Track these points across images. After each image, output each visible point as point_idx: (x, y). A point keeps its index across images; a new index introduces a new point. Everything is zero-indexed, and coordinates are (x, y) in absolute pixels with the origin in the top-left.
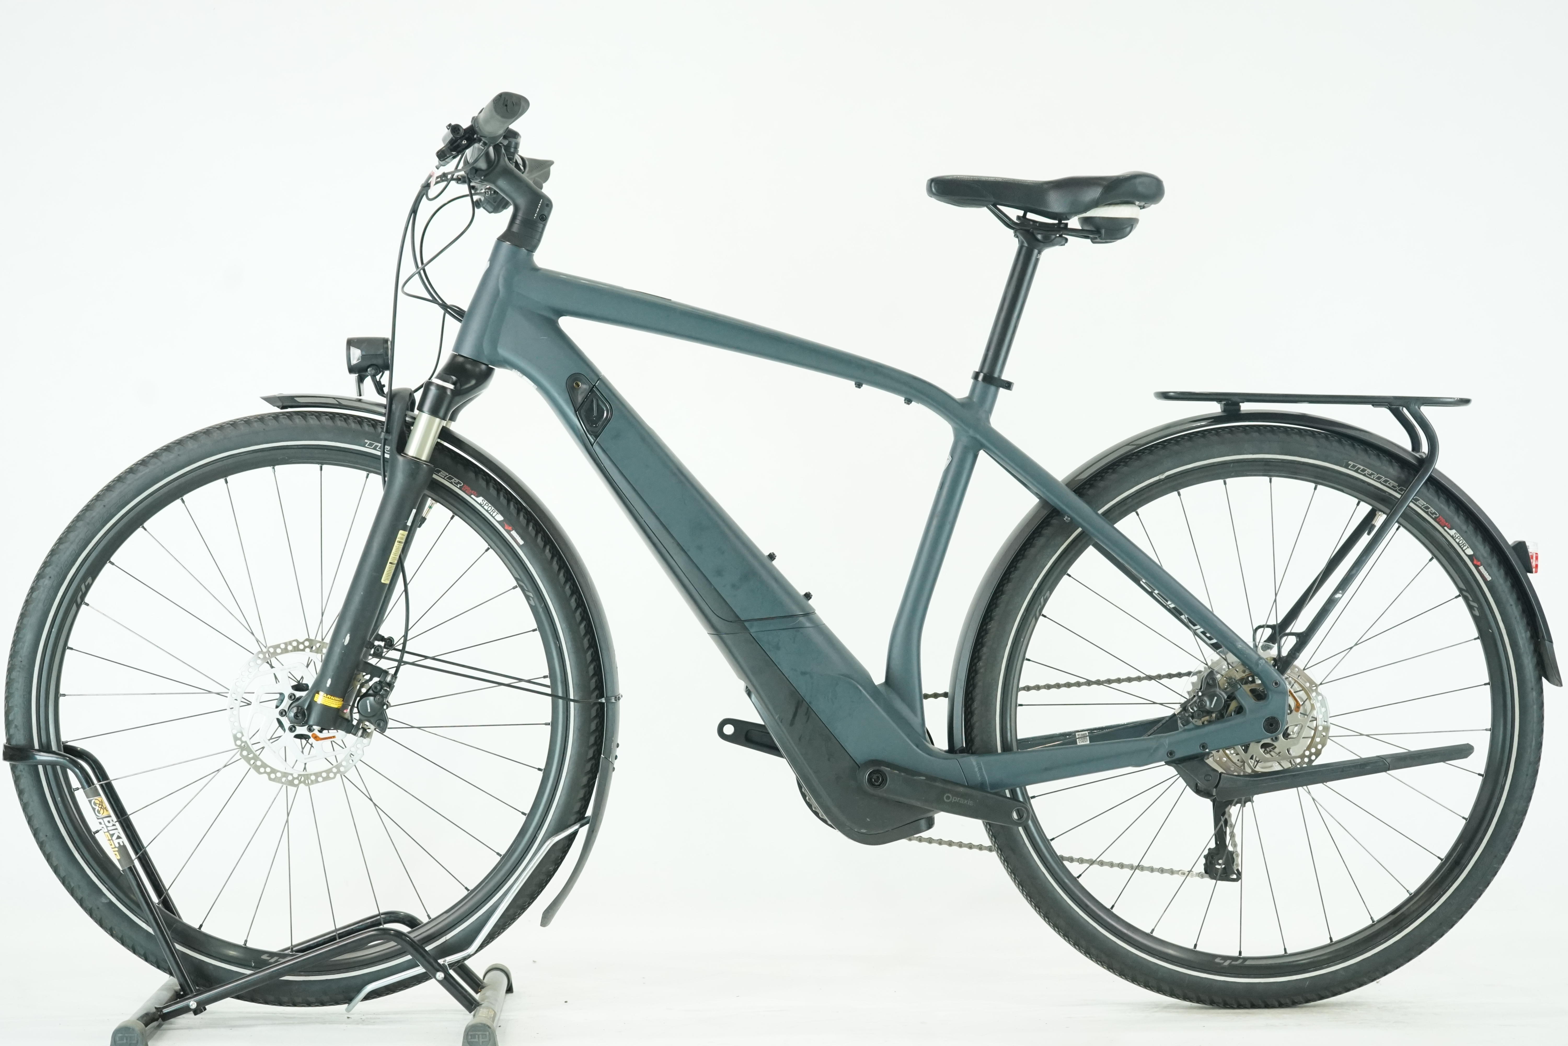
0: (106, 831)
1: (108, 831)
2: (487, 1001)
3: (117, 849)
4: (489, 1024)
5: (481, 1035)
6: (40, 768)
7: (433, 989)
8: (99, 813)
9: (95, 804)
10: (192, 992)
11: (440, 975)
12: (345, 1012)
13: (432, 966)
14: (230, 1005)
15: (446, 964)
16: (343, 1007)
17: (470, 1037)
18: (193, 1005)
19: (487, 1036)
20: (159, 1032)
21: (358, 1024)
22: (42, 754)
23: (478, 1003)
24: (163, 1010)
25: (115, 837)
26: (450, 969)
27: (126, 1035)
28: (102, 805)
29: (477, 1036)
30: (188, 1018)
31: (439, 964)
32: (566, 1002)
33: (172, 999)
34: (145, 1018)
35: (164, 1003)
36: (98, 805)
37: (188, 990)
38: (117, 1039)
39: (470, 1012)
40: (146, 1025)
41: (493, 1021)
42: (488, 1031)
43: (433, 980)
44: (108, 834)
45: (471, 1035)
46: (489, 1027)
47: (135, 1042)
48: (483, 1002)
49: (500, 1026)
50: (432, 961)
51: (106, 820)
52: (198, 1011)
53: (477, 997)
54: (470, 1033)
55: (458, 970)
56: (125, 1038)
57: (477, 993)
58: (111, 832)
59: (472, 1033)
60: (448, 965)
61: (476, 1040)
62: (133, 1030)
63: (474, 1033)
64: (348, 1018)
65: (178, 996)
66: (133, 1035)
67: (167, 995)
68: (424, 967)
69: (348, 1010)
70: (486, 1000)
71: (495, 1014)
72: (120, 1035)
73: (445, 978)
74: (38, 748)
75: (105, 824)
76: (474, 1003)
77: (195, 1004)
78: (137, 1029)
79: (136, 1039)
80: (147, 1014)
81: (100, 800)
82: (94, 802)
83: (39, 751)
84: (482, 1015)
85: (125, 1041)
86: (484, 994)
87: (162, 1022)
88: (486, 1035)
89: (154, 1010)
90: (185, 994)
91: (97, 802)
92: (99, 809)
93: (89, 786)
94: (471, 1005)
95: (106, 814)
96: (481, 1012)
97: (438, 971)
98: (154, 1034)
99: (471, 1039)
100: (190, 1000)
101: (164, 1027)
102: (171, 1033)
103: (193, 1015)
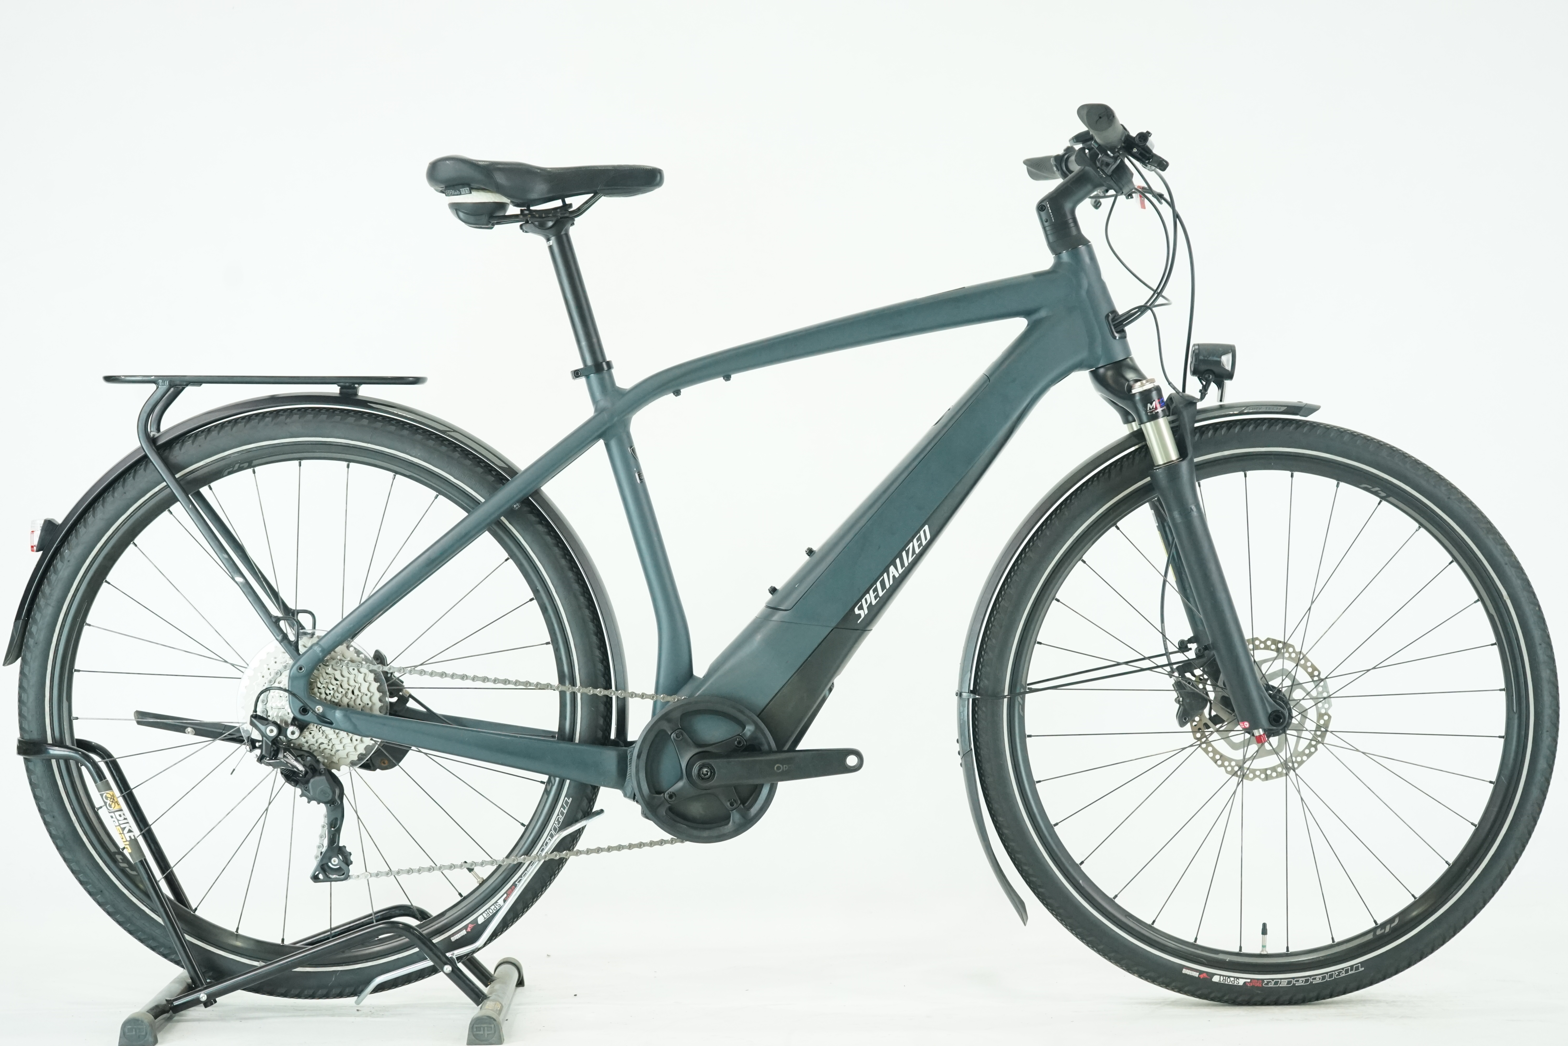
0: (118, 824)
1: (120, 825)
2: (495, 995)
3: (128, 843)
4: (494, 1017)
5: (486, 1028)
6: (54, 762)
7: (441, 982)
8: (111, 807)
9: (107, 798)
10: (202, 984)
11: (448, 968)
12: (354, 1004)
13: (440, 959)
14: (241, 997)
15: (454, 957)
16: (352, 1000)
17: (475, 1030)
18: (203, 998)
19: (493, 1029)
20: (169, 1025)
21: (367, 1016)
22: (57, 748)
23: (486, 996)
24: (174, 1003)
25: (126, 831)
26: (458, 962)
27: (135, 1027)
28: (114, 799)
29: (482, 1029)
30: (198, 1011)
31: (447, 958)
32: (575, 995)
33: (183, 992)
34: (155, 1010)
35: (176, 995)
36: (109, 799)
37: (198, 982)
38: (126, 1030)
39: (478, 1005)
40: (156, 1017)
41: (499, 1014)
42: (493, 1024)
43: (442, 973)
44: (119, 827)
45: (476, 1028)
46: (495, 1020)
47: (144, 1033)
48: (490, 995)
49: (507, 1020)
50: (440, 954)
51: (117, 814)
52: (209, 1004)
53: (485, 990)
54: (475, 1026)
55: (468, 963)
56: (134, 1030)
57: (486, 986)
58: (123, 826)
59: (477, 1026)
60: (456, 958)
61: (482, 1032)
62: (142, 1021)
63: (479, 1026)
64: (358, 1010)
65: (191, 988)
66: (141, 1027)
67: (179, 988)
68: (432, 960)
69: (357, 1003)
70: (495, 993)
71: (502, 1007)
72: (130, 1027)
73: (453, 971)
74: (51, 743)
75: (116, 818)
76: (481, 996)
77: (206, 996)
78: (146, 1021)
79: (145, 1031)
80: (157, 1007)
81: (112, 794)
82: (106, 796)
83: (54, 745)
84: (489, 1007)
85: (134, 1033)
86: (494, 987)
87: (174, 1015)
88: (491, 1027)
89: (165, 1002)
90: (196, 987)
91: (109, 796)
92: (111, 803)
93: (101, 780)
94: (478, 997)
95: (117, 808)
96: (487, 1005)
97: (446, 964)
98: (165, 1026)
99: (477, 1031)
100: (200, 993)
101: (176, 1018)
102: (182, 1025)
103: (204, 1007)
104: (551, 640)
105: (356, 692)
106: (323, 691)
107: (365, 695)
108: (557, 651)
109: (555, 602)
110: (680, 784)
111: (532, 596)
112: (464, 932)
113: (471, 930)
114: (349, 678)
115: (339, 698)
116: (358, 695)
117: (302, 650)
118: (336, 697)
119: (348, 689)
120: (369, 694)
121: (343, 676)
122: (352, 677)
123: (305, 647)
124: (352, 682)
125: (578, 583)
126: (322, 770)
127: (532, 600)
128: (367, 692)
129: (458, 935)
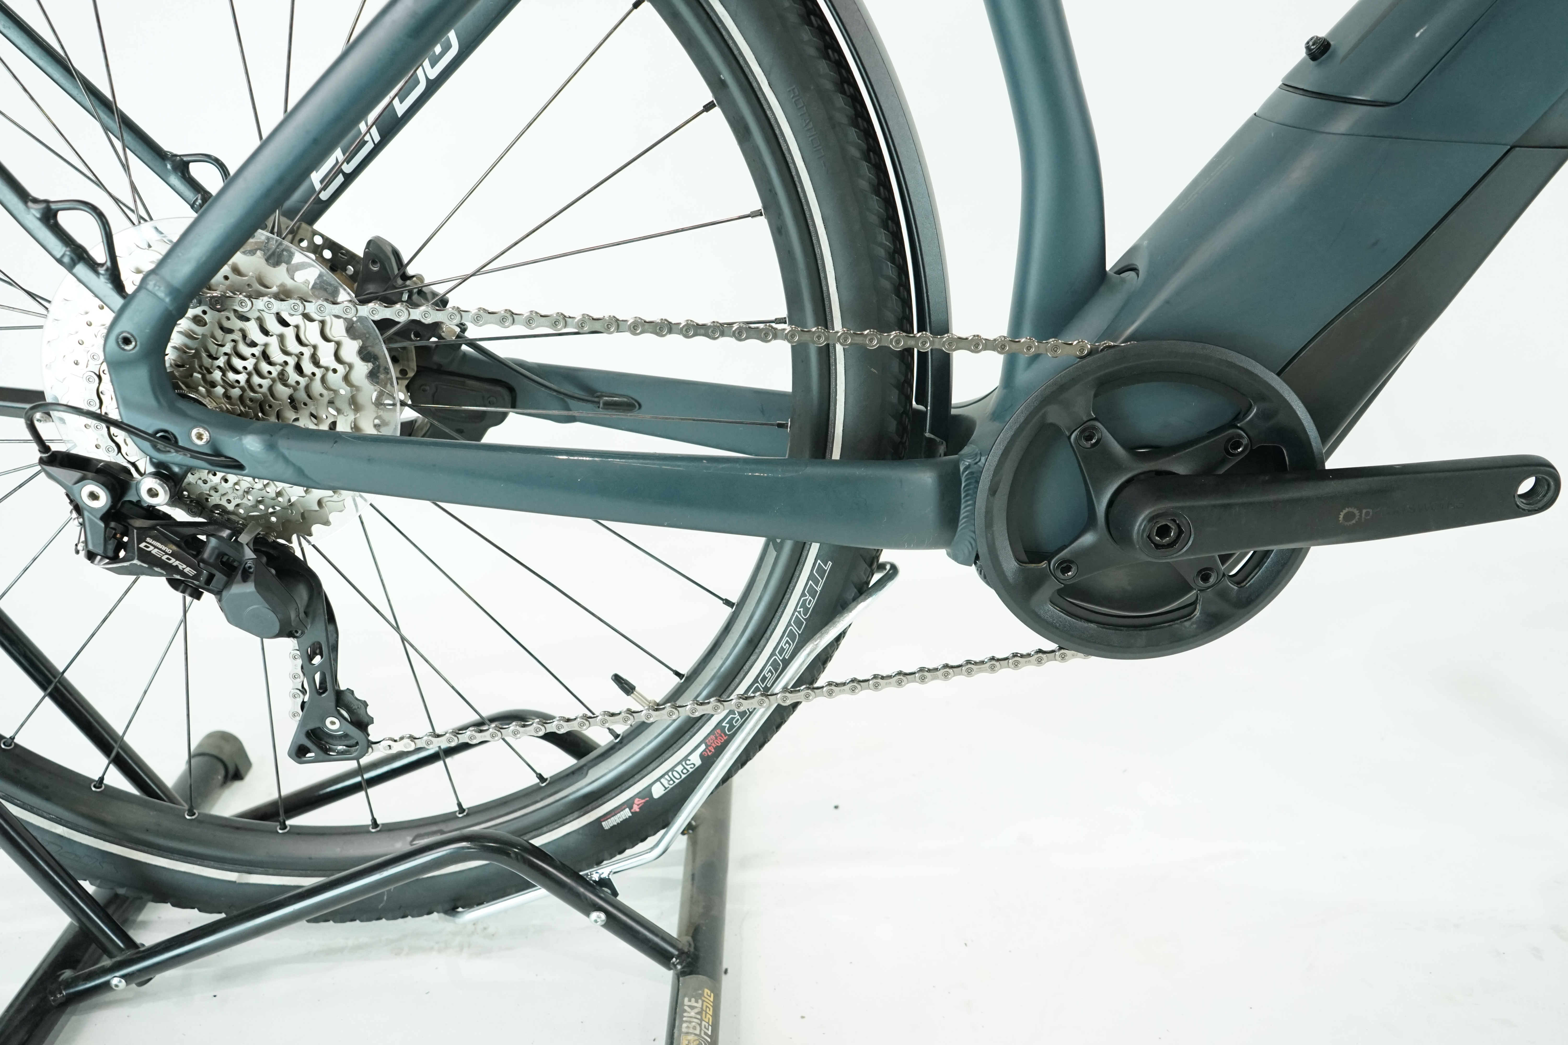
104: (764, 207)
105: (308, 367)
106: (217, 375)
107: (330, 373)
108: (778, 232)
109: (768, 112)
110: (1088, 539)
111: (708, 96)
112: (626, 814)
113: (640, 808)
114: (281, 338)
115: (265, 389)
116: (314, 374)
117: (130, 282)
118: (257, 389)
119: (286, 363)
120: (341, 369)
121: (266, 332)
122: (290, 333)
123: (138, 271)
124: (293, 346)
125: (827, 57)
126: (250, 562)
127: (708, 107)
128: (334, 364)
129: (616, 817)
